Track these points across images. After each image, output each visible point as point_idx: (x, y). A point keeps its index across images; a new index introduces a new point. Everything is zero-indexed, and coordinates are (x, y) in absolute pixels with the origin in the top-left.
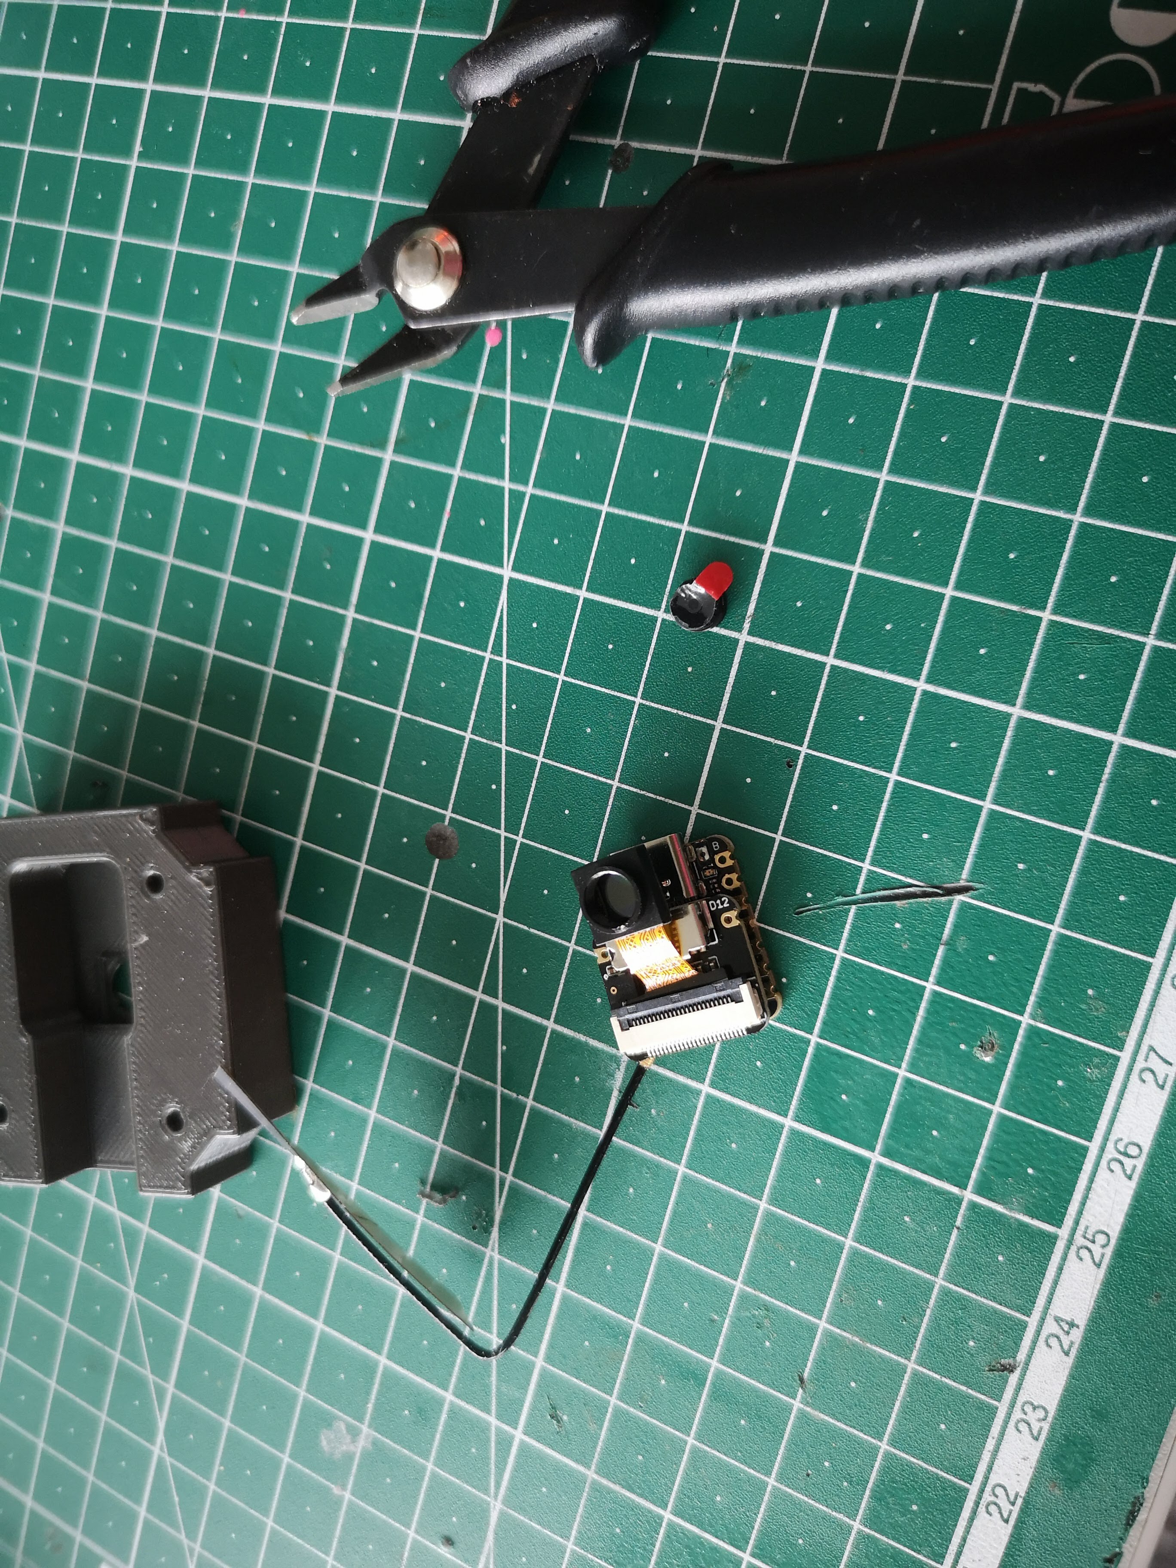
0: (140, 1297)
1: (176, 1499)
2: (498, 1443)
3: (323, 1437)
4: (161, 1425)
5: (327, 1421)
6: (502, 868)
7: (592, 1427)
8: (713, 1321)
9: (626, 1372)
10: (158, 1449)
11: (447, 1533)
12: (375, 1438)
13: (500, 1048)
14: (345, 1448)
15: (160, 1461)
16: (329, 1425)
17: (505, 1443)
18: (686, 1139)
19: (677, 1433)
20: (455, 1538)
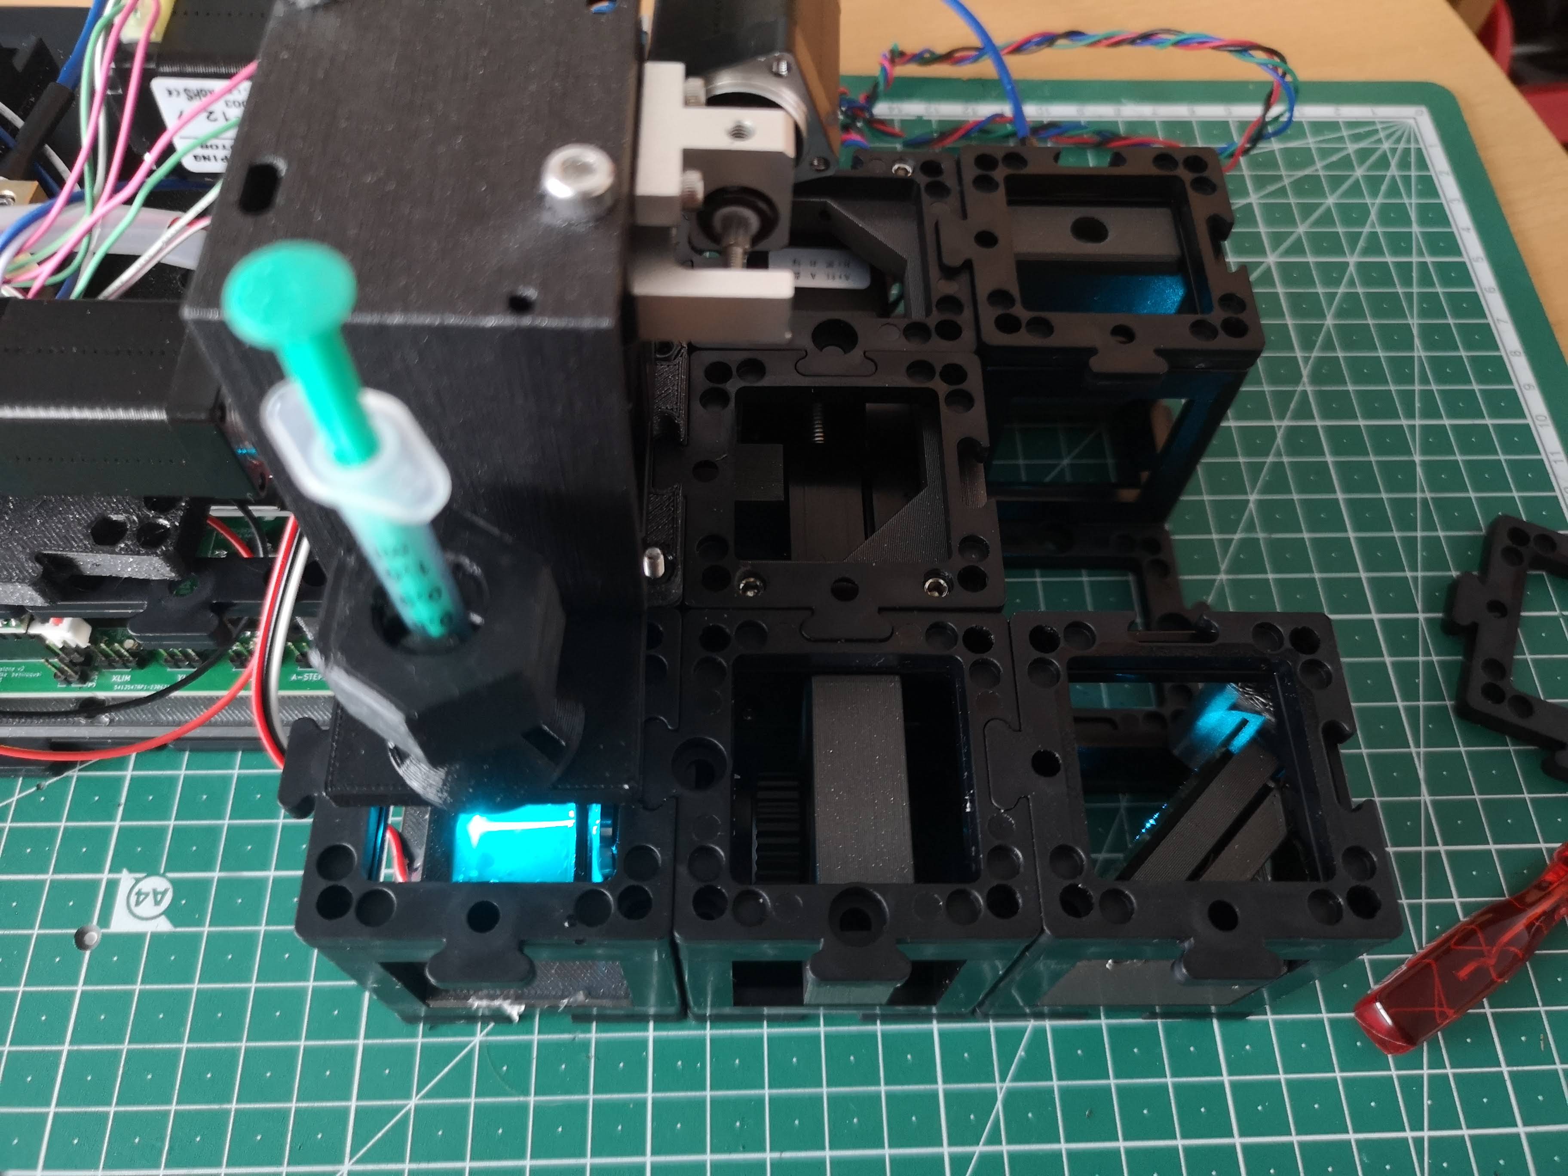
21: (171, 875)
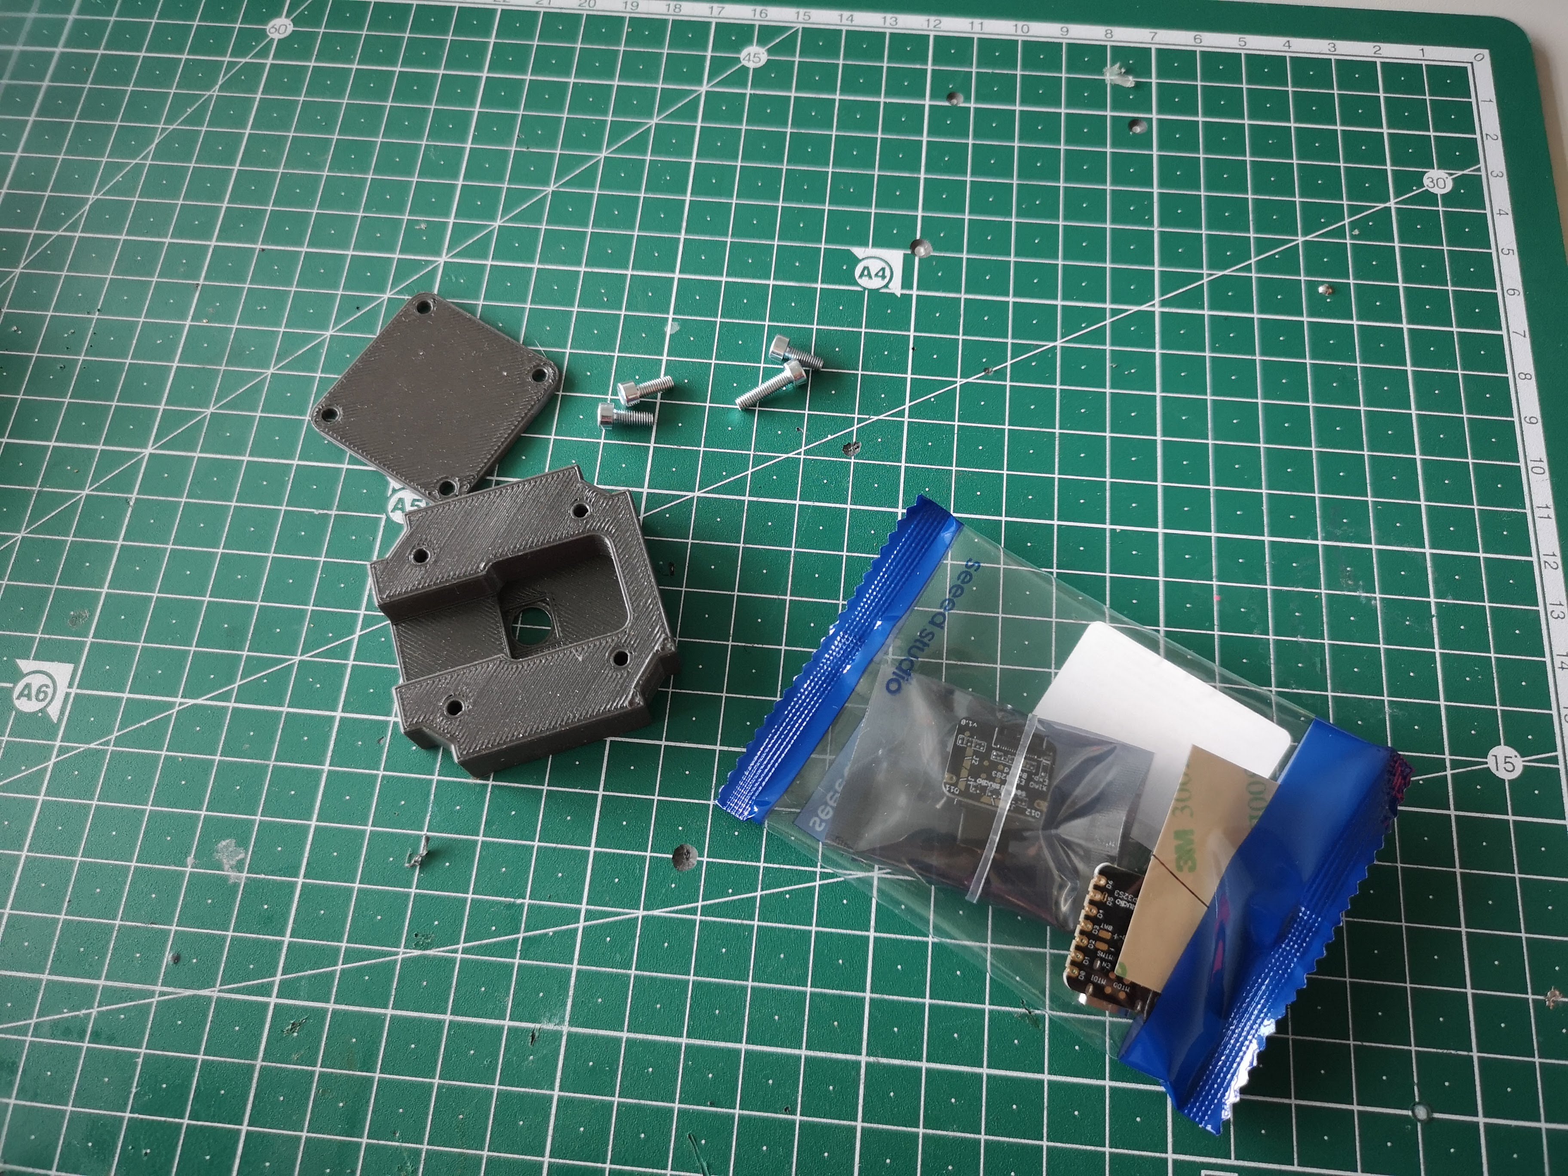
0: (296, 666)
1: (145, 723)
2: (262, 985)
3: (227, 841)
4: (199, 701)
5: (242, 843)
6: (676, 908)
7: (295, 1057)
8: (395, 1133)
9: (341, 1074)
10: (180, 701)
11: (182, 956)
12: (239, 885)
13: (550, 931)
14: (225, 861)
15: (171, 705)
16: (238, 845)
17: (265, 990)
18: (517, 1087)
19: (307, 1123)
20: (181, 963)
21: (859, 289)
